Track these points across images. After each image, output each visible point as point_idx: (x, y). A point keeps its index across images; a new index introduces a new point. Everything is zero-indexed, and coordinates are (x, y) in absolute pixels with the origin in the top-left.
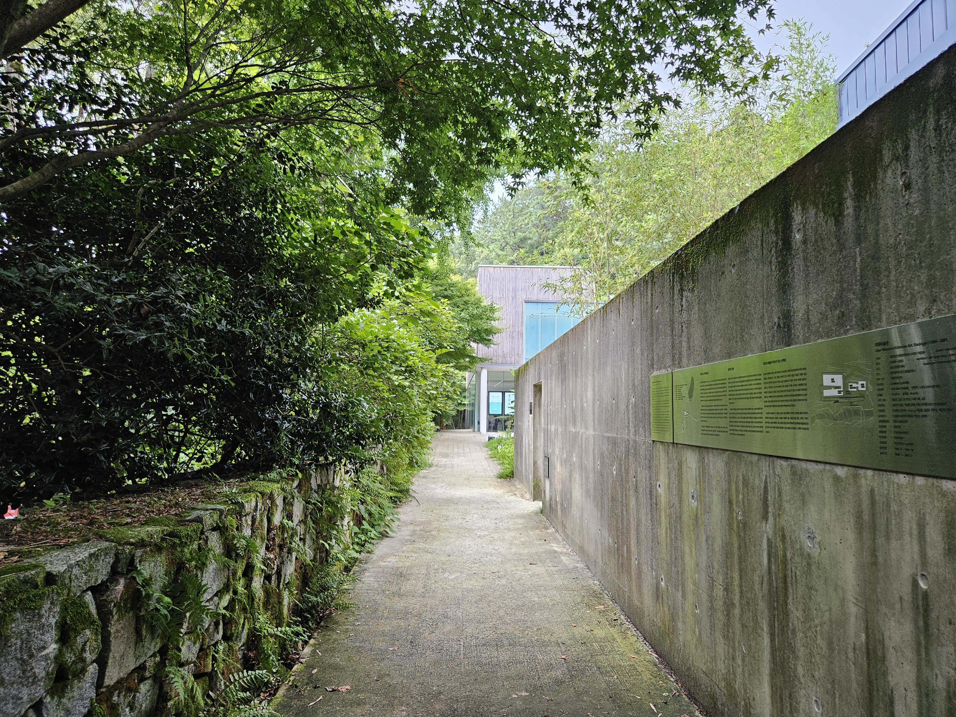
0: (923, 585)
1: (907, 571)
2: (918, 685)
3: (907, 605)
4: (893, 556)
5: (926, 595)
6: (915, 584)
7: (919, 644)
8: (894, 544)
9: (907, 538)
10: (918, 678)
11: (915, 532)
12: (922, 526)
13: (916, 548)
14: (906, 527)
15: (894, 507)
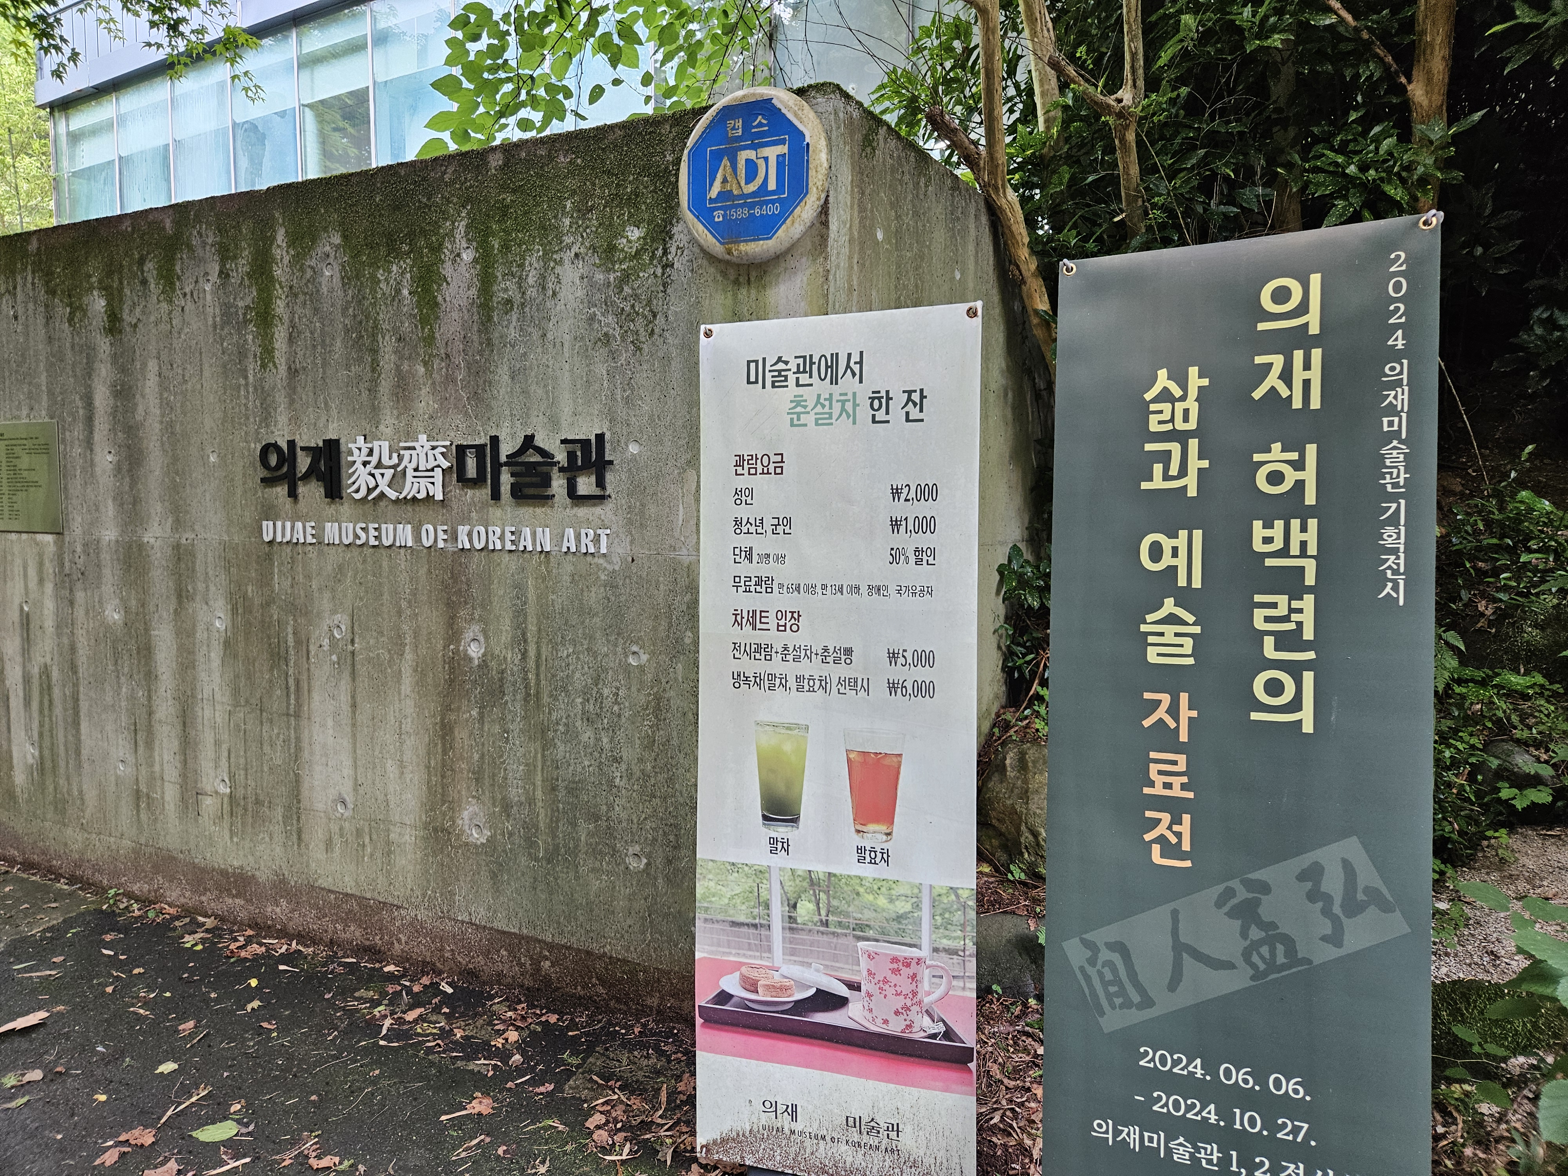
0: (26, 608)
1: (17, 601)
2: (24, 677)
3: (17, 625)
4: (9, 594)
5: (28, 615)
6: (22, 609)
7: (24, 649)
8: (9, 584)
9: (17, 578)
10: (24, 672)
11: (22, 573)
12: (25, 568)
13: (22, 582)
14: (16, 572)
15: (9, 558)
